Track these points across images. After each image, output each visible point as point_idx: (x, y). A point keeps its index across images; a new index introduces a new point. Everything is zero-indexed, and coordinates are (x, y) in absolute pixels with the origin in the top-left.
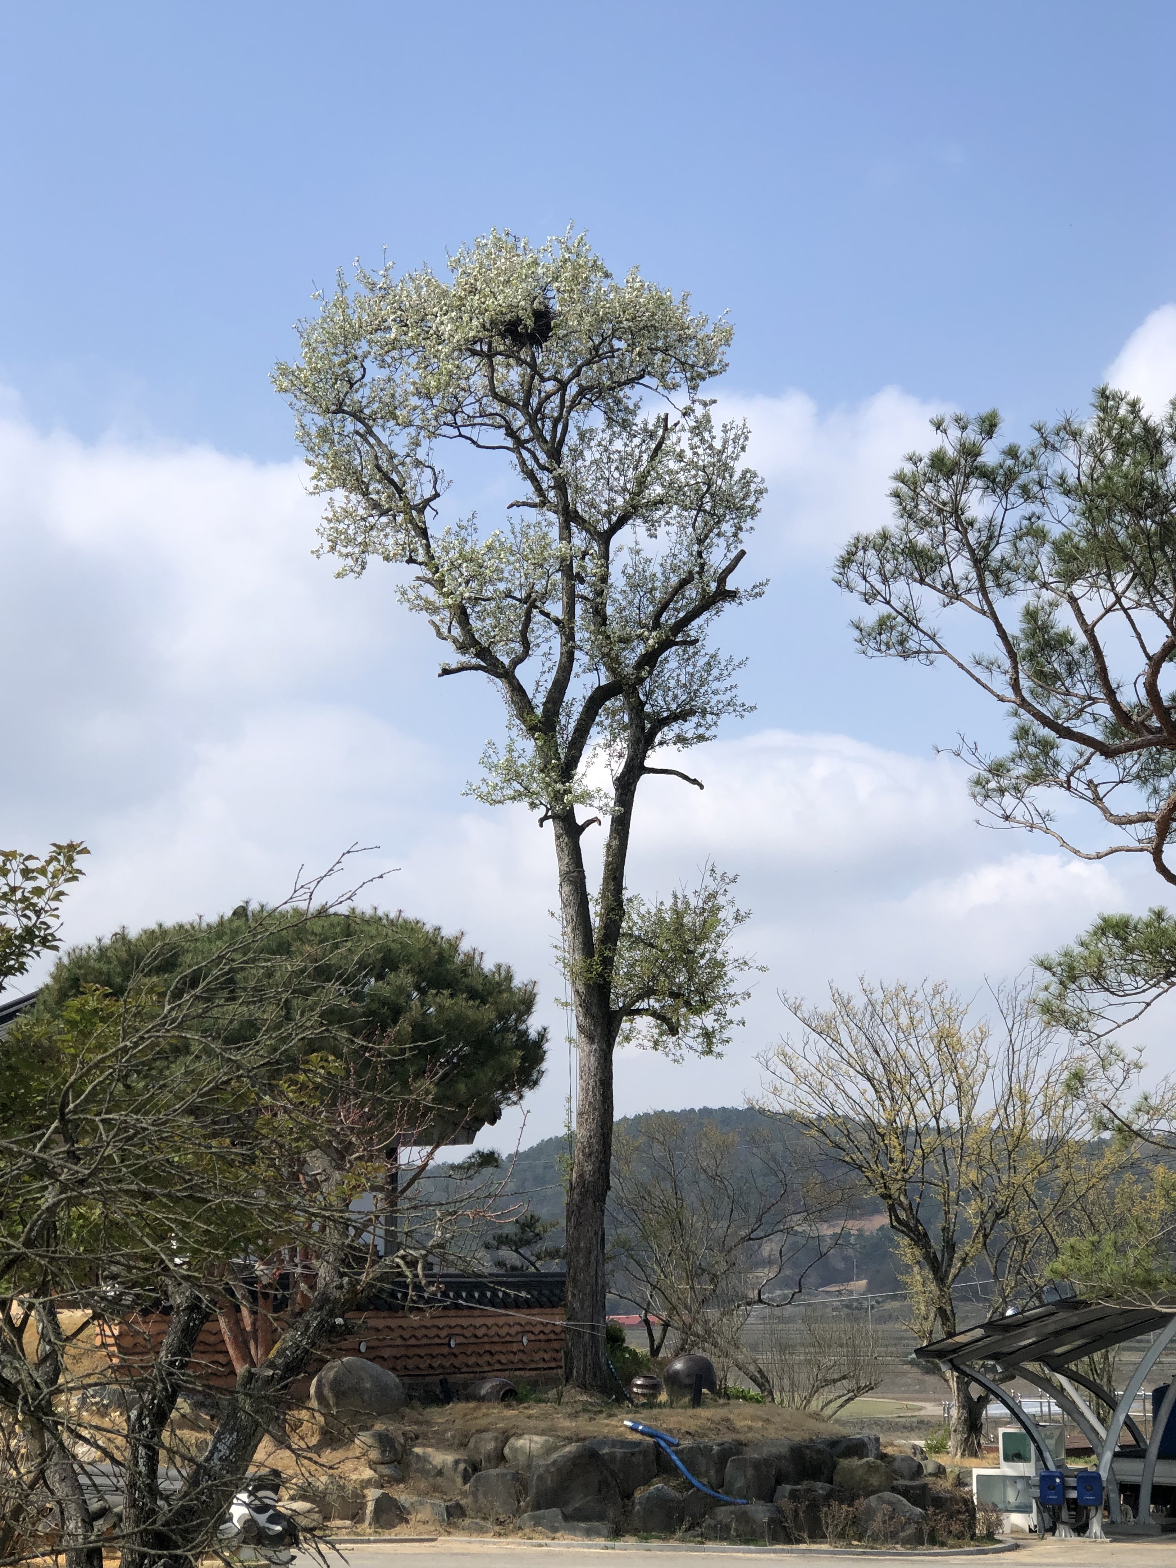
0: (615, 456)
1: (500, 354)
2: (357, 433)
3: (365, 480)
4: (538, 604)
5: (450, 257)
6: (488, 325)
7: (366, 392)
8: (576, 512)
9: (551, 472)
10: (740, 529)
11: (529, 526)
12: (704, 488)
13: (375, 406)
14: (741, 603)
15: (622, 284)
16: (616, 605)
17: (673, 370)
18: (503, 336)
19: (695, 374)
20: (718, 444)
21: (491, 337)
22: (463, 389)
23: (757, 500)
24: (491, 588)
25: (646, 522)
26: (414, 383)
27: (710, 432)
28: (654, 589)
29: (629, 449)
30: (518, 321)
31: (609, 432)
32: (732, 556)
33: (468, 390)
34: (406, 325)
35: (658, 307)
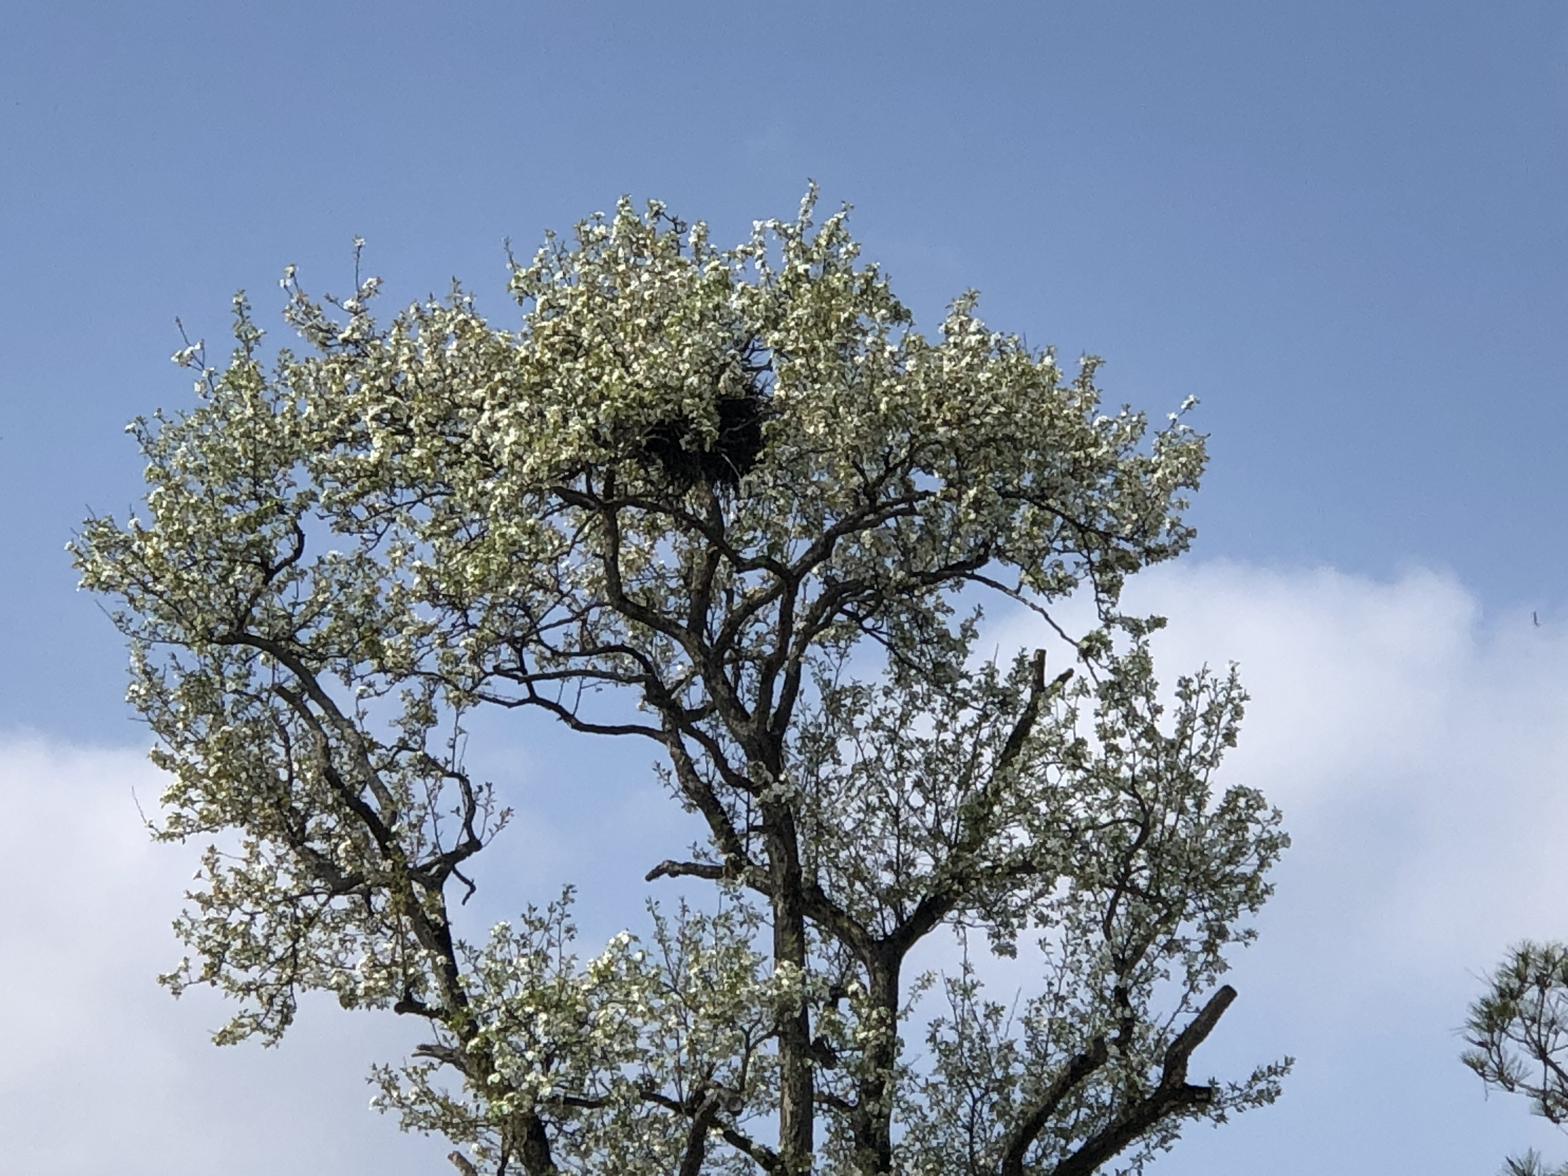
0: (916, 754)
1: (635, 501)
2: (280, 690)
3: (299, 805)
4: (723, 1116)
5: (516, 267)
6: (605, 432)
7: (305, 590)
8: (818, 889)
9: (756, 792)
10: (1222, 934)
11: (700, 923)
12: (1134, 835)
13: (326, 624)
14: (1222, 1118)
15: (934, 336)
16: (914, 1119)
17: (1058, 544)
18: (642, 456)
19: (1111, 555)
20: (1167, 727)
21: (615, 461)
22: (540, 586)
23: (1263, 863)
24: (605, 1076)
25: (988, 916)
26: (422, 570)
27: (1148, 696)
28: (1009, 1080)
29: (948, 737)
30: (681, 422)
31: (900, 696)
32: (1201, 1000)
33: (554, 589)
34: (407, 431)
35: (1022, 393)
